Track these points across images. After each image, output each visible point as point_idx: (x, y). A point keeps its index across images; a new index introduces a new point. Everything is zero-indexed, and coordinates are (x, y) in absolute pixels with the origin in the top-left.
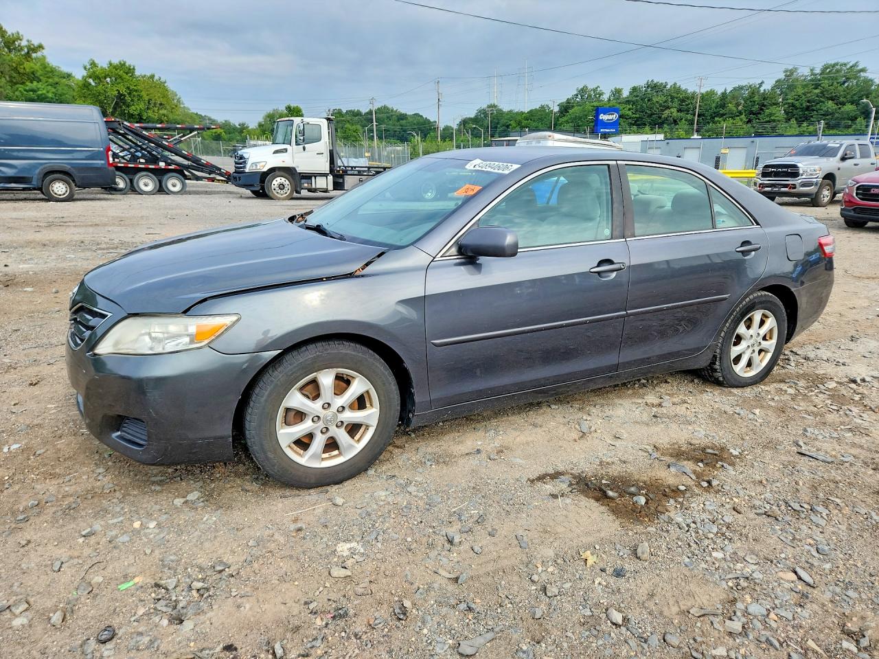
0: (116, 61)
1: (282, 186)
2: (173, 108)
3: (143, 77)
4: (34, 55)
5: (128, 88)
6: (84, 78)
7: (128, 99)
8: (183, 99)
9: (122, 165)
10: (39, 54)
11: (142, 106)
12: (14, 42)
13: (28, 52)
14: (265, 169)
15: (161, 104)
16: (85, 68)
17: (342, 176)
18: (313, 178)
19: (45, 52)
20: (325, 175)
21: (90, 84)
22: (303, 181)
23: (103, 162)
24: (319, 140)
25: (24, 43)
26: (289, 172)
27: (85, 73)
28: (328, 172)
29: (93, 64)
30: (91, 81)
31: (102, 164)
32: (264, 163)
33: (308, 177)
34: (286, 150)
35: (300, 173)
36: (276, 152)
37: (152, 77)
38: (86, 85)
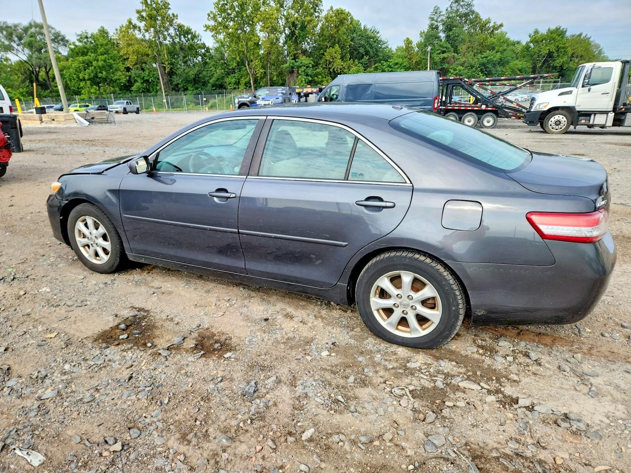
0: (553, 28)
1: (558, 123)
2: (591, 58)
3: (573, 36)
4: (496, 32)
5: (558, 47)
6: (527, 44)
7: (555, 54)
8: (604, 50)
9: (457, 108)
10: (499, 31)
11: (565, 59)
12: (486, 25)
13: (493, 31)
14: (546, 109)
15: (581, 56)
16: (530, 36)
17: (624, 114)
18: (592, 116)
19: (503, 29)
20: (607, 113)
21: (530, 47)
22: (580, 118)
23: (430, 107)
24: (607, 81)
25: (492, 24)
26: (569, 111)
27: (529, 39)
28: (612, 110)
29: (536, 32)
30: (532, 45)
31: (430, 108)
32: (547, 104)
33: (587, 114)
34: (571, 92)
35: (578, 112)
36: (561, 94)
37: (580, 35)
38: (527, 47)
